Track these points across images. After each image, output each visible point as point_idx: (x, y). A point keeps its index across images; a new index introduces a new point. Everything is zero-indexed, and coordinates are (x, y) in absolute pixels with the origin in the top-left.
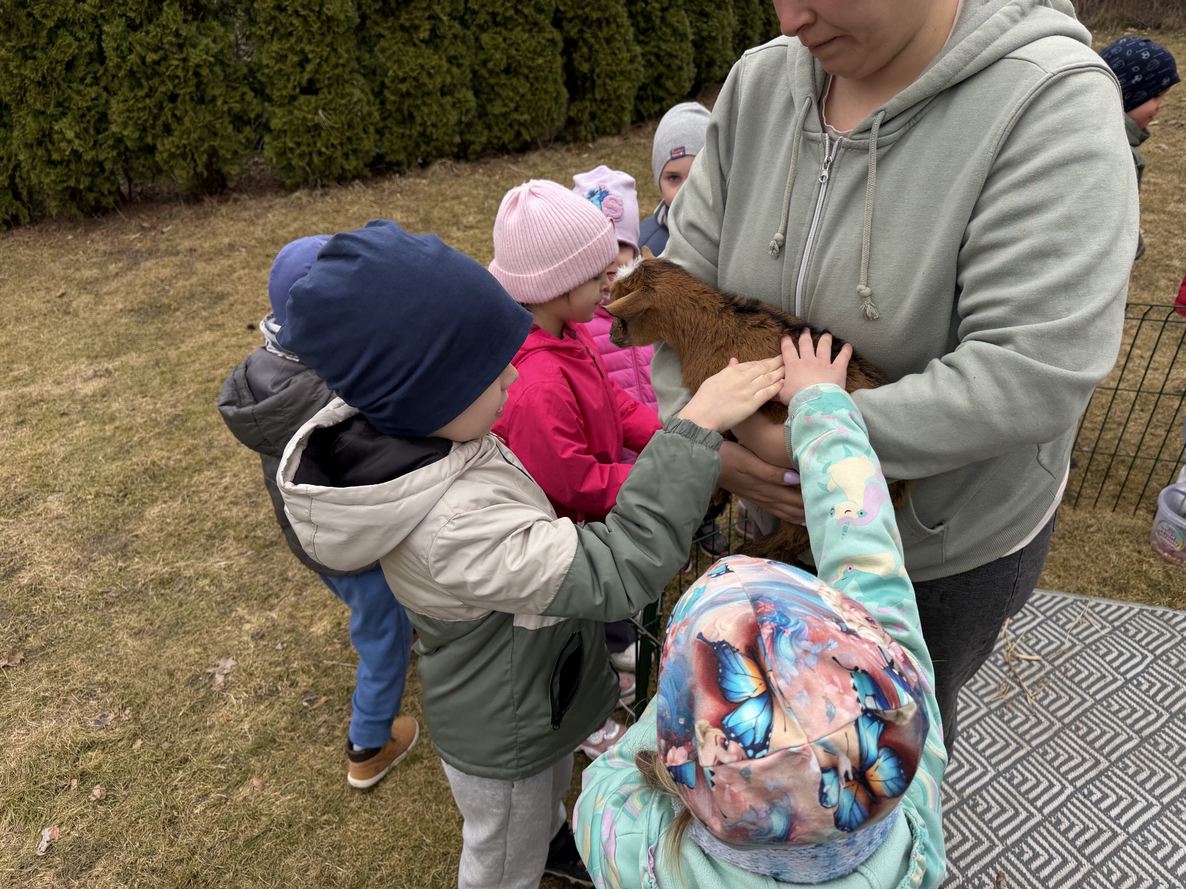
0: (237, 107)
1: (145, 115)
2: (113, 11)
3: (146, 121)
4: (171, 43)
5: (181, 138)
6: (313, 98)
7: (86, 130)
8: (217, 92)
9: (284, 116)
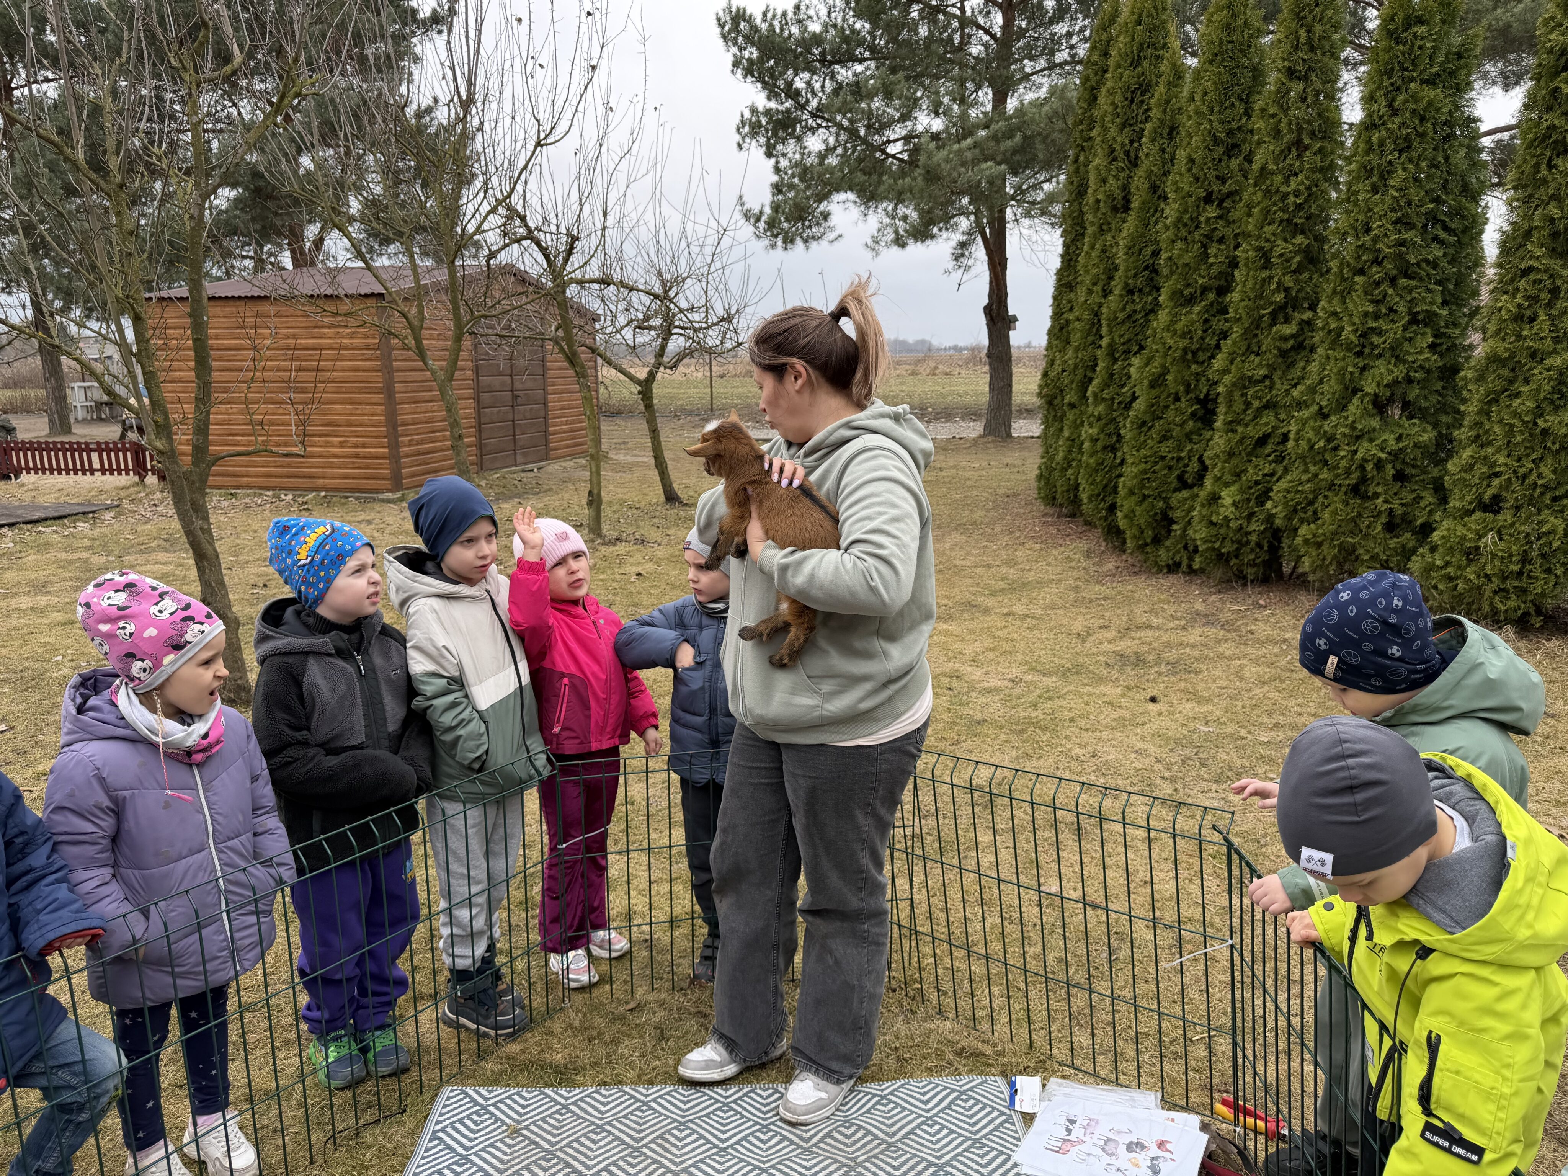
0: (1402, 509)
1: (1299, 498)
3: (1297, 504)
6: (1490, 516)
7: (1249, 500)
8: (1379, 489)
9: (1448, 529)
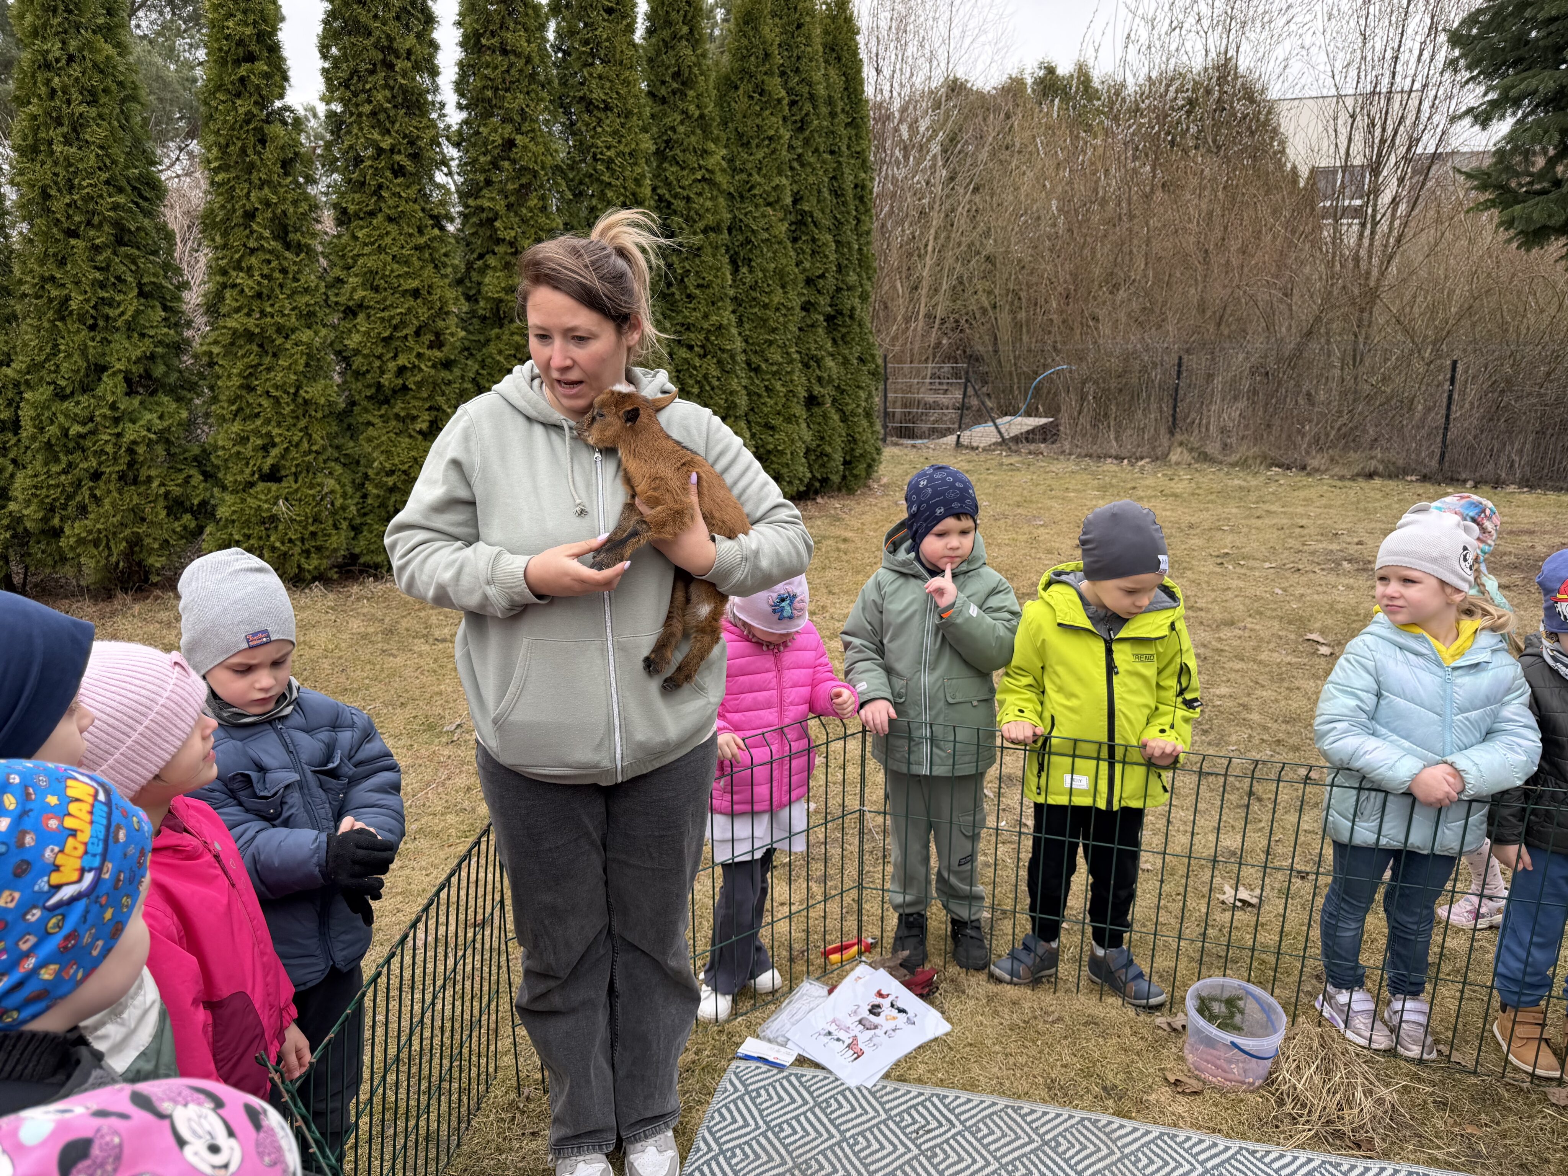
0: (177, 491)
1: (55, 493)
2: (41, 379)
3: (55, 500)
4: (104, 416)
5: (97, 521)
6: (274, 486)
8: (153, 473)
9: (234, 504)
